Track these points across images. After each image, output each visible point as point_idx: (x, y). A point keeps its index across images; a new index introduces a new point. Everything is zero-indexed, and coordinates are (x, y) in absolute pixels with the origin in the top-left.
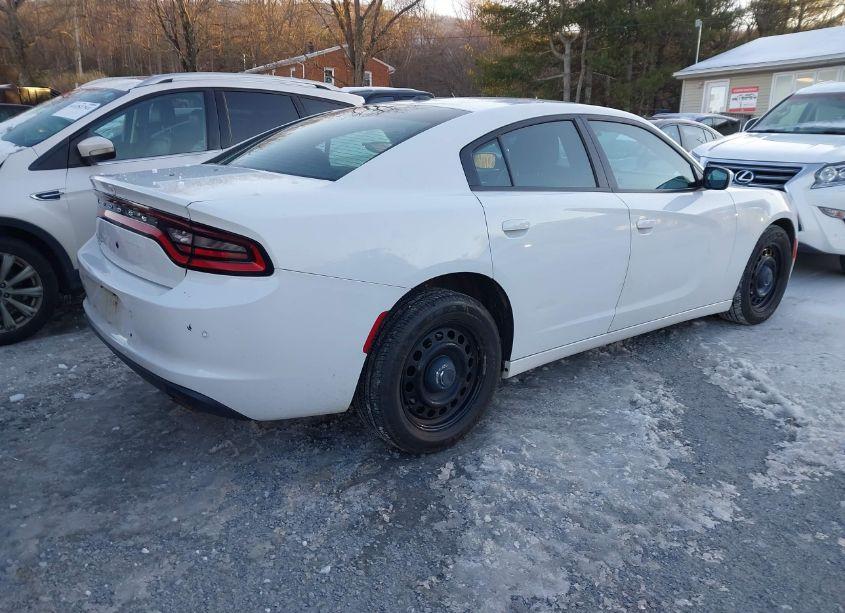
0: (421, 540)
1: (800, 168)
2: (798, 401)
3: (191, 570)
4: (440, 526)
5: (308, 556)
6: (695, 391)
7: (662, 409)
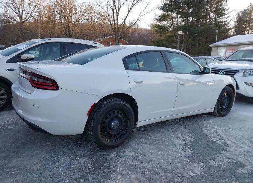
0: (99, 174)
1: (239, 71)
2: (230, 139)
3: (25, 179)
4: (106, 171)
5: (62, 177)
6: (198, 135)
7: (186, 140)
